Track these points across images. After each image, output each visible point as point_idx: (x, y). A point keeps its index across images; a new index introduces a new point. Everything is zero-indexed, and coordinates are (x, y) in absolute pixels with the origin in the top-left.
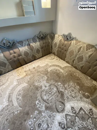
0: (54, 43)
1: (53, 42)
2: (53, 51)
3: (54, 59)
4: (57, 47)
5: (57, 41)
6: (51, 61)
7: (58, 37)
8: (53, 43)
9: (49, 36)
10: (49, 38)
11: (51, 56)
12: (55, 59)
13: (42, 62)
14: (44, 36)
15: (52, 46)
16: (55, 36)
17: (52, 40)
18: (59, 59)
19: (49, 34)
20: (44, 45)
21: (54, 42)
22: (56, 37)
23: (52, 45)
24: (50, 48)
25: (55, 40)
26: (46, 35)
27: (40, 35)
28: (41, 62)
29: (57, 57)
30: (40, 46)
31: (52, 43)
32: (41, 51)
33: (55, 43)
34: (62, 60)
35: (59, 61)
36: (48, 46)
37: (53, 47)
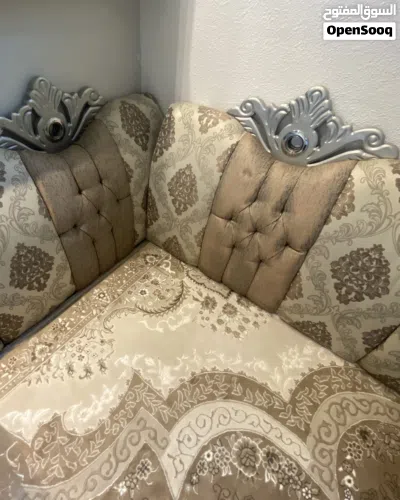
0: (170, 173)
1: (154, 165)
2: (162, 230)
3: (178, 299)
4: (201, 205)
5: (191, 160)
6: (158, 326)
7: (197, 125)
8: (161, 176)
9: (115, 118)
10: (120, 132)
11: (154, 275)
12: (189, 305)
13: (78, 367)
14: (74, 116)
15: (154, 192)
16: (171, 120)
17: (145, 148)
18: (221, 302)
19: (117, 104)
20: (84, 200)
21: (164, 166)
22: (179, 128)
23: (147, 191)
24: (138, 210)
25: (174, 148)
26: (87, 106)
27: (36, 117)
28: (70, 369)
29: (204, 279)
30: (48, 215)
31: (147, 173)
32: (59, 259)
33: (180, 173)
34: (254, 309)
35: (233, 323)
36: (121, 197)
37: (165, 206)
